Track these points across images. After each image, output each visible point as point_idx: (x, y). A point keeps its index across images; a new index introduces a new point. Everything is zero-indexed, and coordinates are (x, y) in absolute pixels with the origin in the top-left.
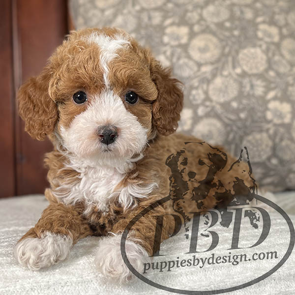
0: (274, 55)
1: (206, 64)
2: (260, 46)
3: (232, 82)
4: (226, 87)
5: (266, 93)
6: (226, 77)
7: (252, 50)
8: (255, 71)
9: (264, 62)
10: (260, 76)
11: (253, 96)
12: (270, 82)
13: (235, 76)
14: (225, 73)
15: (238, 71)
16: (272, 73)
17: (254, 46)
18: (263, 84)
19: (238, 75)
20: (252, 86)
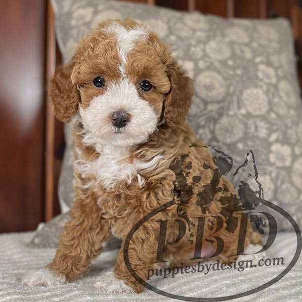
0: (274, 96)
1: (212, 102)
2: (261, 87)
3: (237, 122)
4: (232, 127)
5: (269, 135)
6: (232, 117)
7: (255, 91)
8: (258, 113)
9: (266, 103)
10: (263, 118)
11: (258, 137)
12: (272, 124)
13: (241, 117)
14: (231, 113)
15: (243, 111)
16: (273, 115)
17: (256, 87)
18: (267, 126)
19: (243, 115)
20: (256, 128)
